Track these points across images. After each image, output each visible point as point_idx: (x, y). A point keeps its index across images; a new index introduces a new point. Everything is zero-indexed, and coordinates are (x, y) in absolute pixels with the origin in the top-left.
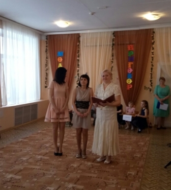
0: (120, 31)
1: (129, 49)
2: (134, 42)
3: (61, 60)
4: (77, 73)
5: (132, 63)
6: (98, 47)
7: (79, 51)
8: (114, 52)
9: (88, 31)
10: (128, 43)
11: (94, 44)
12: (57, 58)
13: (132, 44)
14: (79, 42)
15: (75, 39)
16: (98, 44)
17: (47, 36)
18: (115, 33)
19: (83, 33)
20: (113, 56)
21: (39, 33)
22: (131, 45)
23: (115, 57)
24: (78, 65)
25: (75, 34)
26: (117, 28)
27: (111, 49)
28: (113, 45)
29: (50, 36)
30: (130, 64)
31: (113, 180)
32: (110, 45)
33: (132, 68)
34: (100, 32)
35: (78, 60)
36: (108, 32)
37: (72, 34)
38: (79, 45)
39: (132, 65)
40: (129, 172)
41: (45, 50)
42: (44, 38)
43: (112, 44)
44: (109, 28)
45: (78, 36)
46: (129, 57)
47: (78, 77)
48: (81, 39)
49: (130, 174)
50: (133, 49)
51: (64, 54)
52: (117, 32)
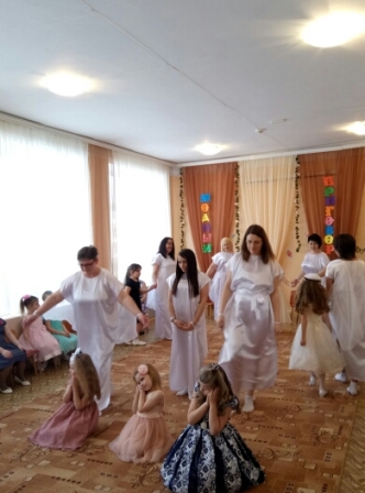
0: (308, 155)
1: (326, 184)
2: (334, 172)
3: (207, 208)
4: (235, 229)
5: (333, 208)
6: (271, 184)
7: (237, 192)
8: (300, 190)
9: (252, 158)
10: (323, 173)
11: (264, 179)
12: (200, 205)
13: (332, 175)
14: (237, 175)
15: (230, 172)
16: (271, 178)
17: (181, 169)
18: (299, 158)
19: (243, 162)
20: (297, 197)
21: (169, 165)
22: (330, 178)
23: (300, 198)
24: (237, 215)
25: (229, 163)
26: (303, 149)
27: (294, 185)
28: (297, 177)
29: (187, 168)
30: (328, 209)
31: (289, 446)
32: (292, 179)
33: (332, 216)
34: (274, 158)
35: (237, 208)
36: (287, 157)
37: (224, 164)
38: (237, 182)
39: (332, 212)
40: (322, 429)
41: (179, 192)
42: (177, 173)
43: (294, 176)
44: (289, 150)
45: (235, 166)
46: (326, 197)
47: (236, 236)
48: (241, 171)
49: (325, 433)
50: (332, 184)
51: (212, 197)
52: (303, 155)
